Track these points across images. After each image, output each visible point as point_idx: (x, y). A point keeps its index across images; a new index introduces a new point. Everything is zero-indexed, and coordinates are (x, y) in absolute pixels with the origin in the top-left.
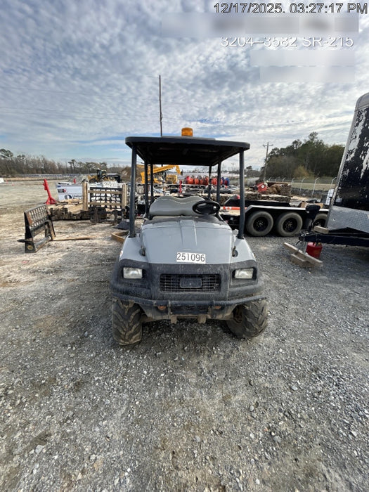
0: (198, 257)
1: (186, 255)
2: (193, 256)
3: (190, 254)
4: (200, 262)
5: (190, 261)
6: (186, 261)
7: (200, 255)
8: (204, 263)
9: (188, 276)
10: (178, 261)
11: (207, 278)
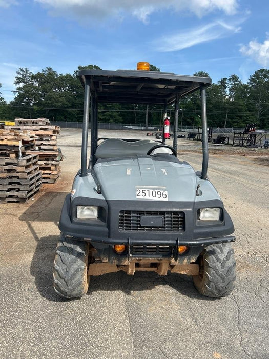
0: (159, 193)
1: (146, 192)
2: (154, 193)
3: (151, 191)
4: (162, 199)
5: (151, 198)
6: (147, 198)
7: (162, 192)
8: (166, 200)
9: (149, 213)
10: (138, 197)
11: (169, 216)
